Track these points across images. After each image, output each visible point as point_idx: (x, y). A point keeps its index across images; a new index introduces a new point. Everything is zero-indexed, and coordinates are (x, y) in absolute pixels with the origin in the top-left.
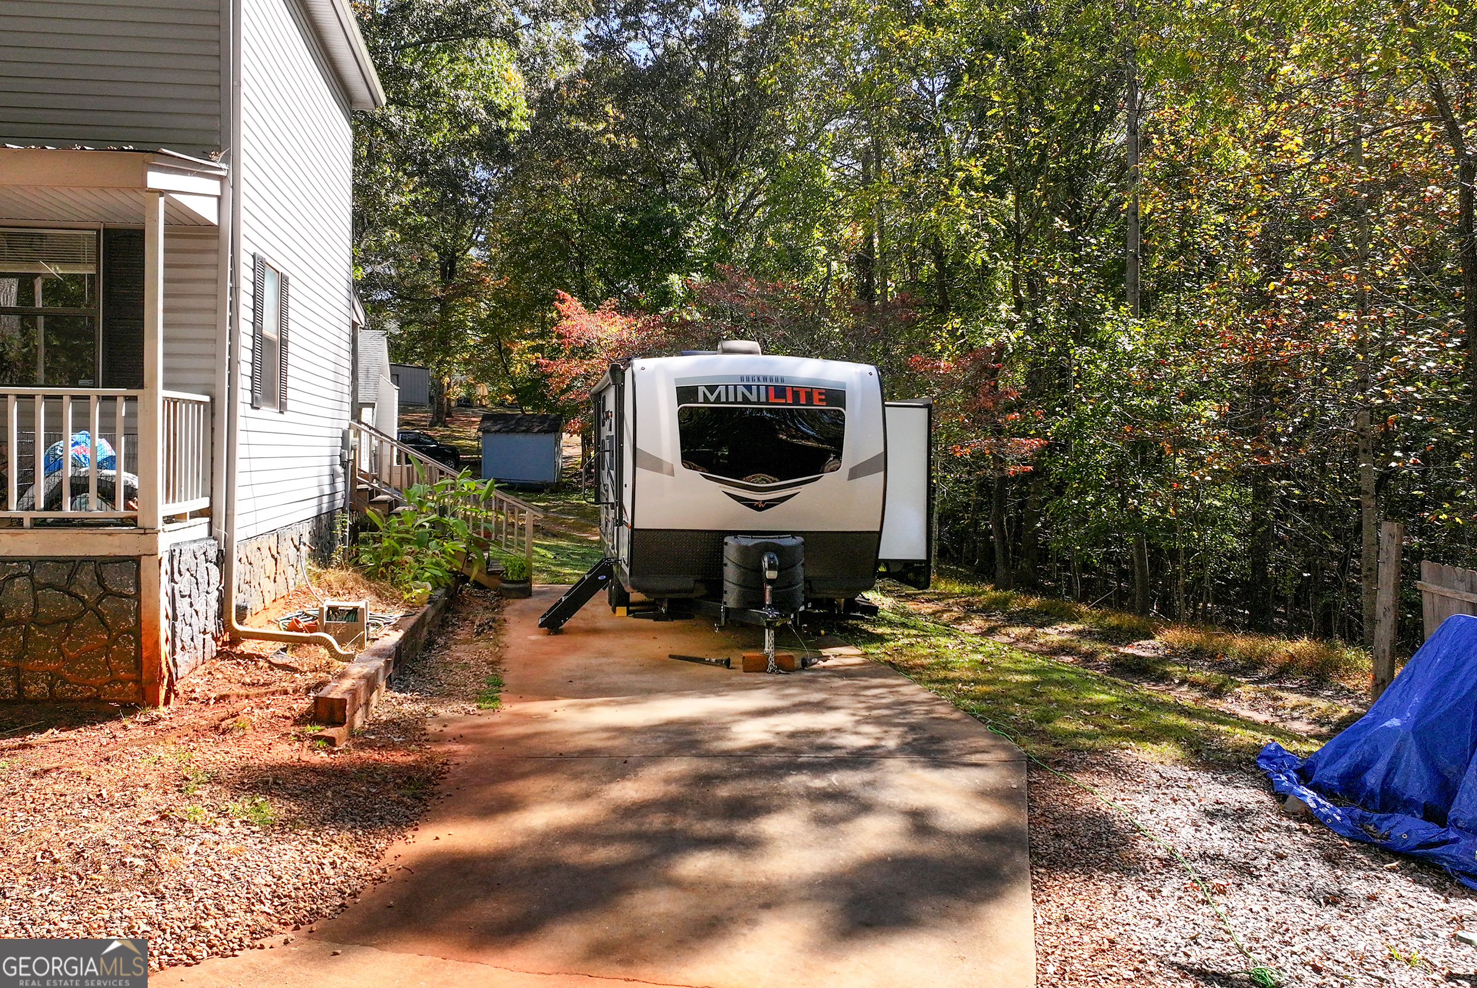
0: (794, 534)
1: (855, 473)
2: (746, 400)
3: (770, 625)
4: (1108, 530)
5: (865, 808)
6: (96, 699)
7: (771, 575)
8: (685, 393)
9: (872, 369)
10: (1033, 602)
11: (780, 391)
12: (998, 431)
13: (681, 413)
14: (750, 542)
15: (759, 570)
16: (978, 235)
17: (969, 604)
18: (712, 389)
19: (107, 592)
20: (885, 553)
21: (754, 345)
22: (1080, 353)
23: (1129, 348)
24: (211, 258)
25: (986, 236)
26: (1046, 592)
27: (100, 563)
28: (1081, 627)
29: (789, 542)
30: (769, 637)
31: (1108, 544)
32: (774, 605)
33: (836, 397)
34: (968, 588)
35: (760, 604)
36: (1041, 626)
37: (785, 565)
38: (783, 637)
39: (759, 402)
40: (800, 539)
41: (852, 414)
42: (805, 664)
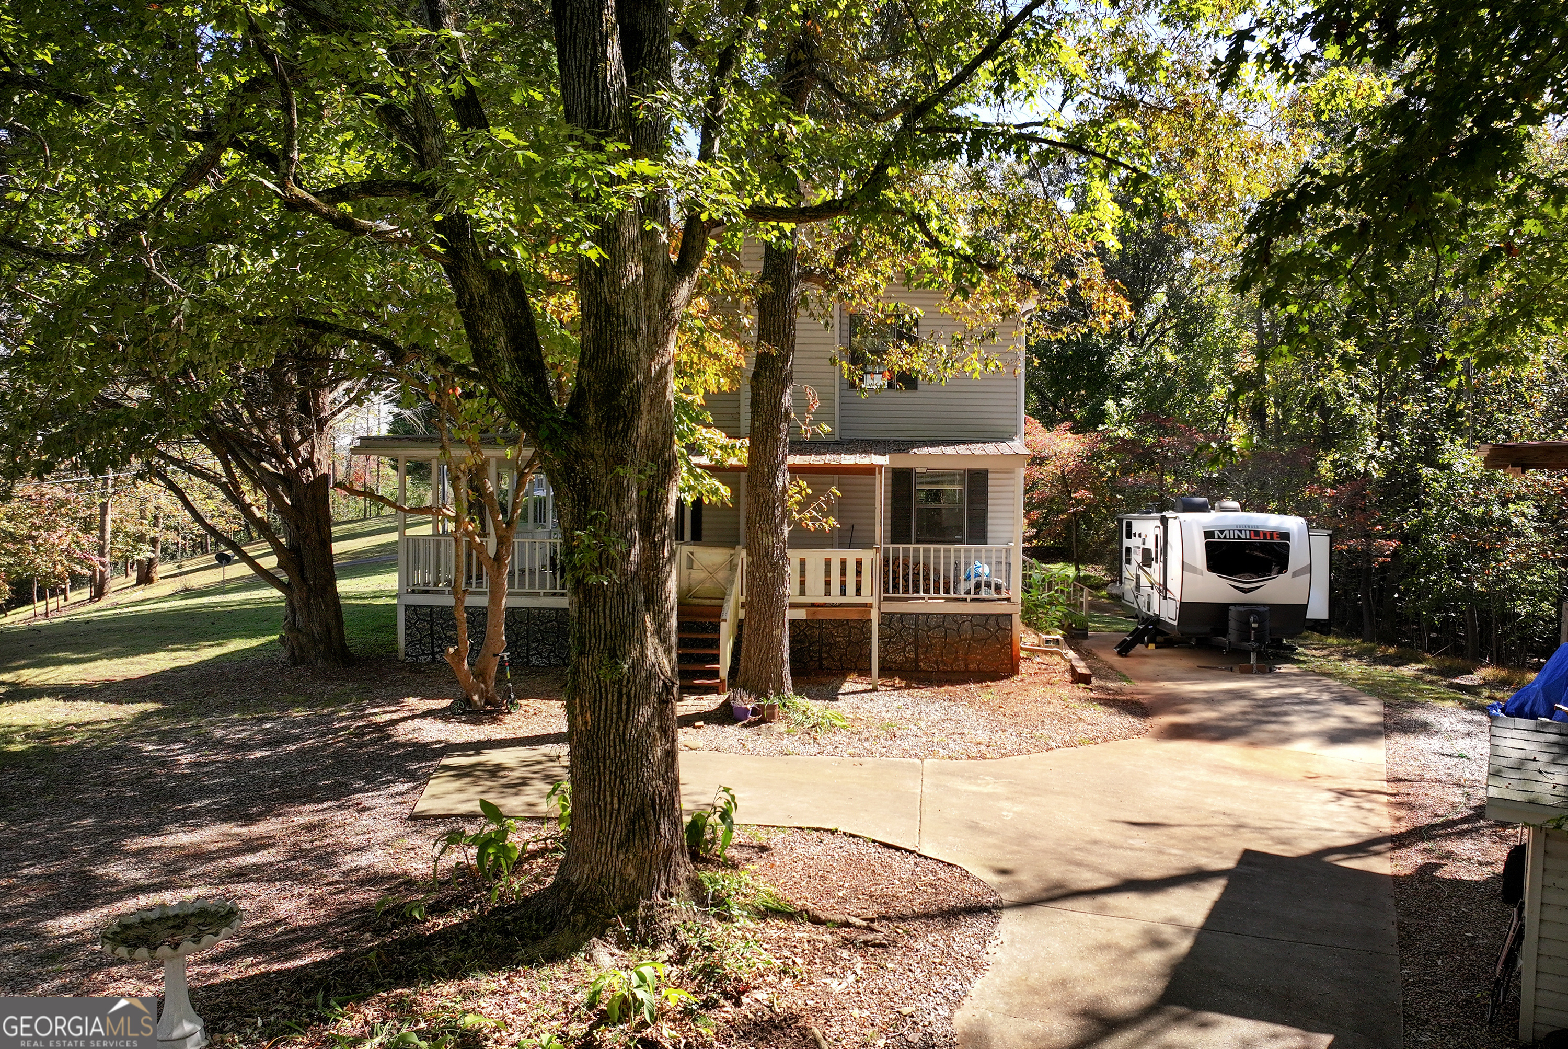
0: (1265, 605)
1: (1295, 575)
2: (1239, 538)
3: (1254, 650)
4: (1447, 600)
5: (1328, 715)
6: (995, 671)
7: (1254, 625)
8: (1208, 534)
9: (1302, 520)
10: (1391, 651)
11: (1257, 533)
12: (1367, 536)
13: (1207, 544)
14: (1242, 609)
15: (1248, 623)
16: (1352, 395)
17: (1346, 651)
18: (1222, 532)
19: (1000, 628)
20: (1309, 616)
21: (1236, 505)
22: (1426, 472)
23: (1461, 471)
24: (1012, 482)
25: (1357, 395)
26: (1400, 645)
27: (998, 616)
28: (1423, 667)
29: (1262, 609)
30: (1253, 657)
31: (1447, 611)
32: (1256, 640)
33: (1286, 536)
34: (1343, 641)
35: (1249, 640)
36: (1397, 666)
37: (1261, 620)
38: (1260, 657)
39: (1245, 537)
40: (1267, 609)
41: (1293, 544)
42: (1271, 671)
